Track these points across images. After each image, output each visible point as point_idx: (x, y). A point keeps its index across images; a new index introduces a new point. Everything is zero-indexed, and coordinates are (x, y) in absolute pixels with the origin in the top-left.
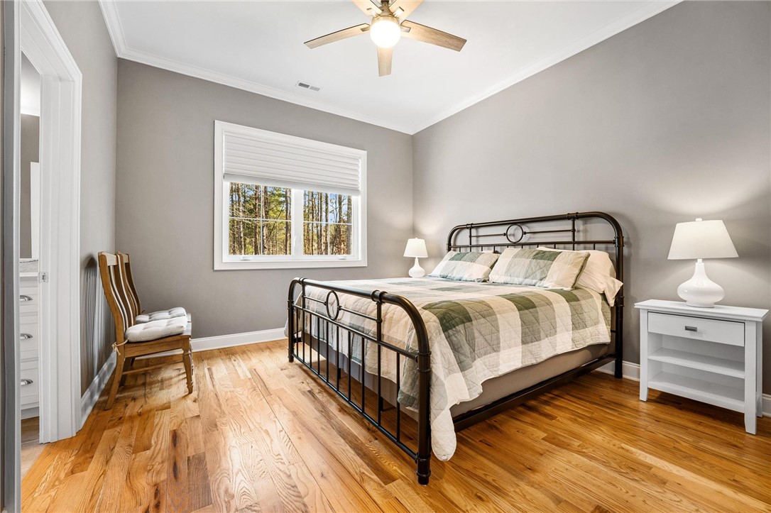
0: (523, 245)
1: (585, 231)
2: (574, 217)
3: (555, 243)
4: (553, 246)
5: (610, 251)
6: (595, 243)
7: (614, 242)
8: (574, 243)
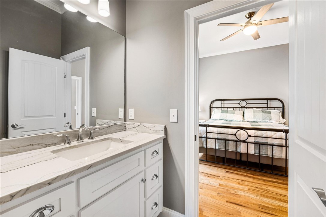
0: (246, 107)
1: (270, 104)
2: (267, 99)
3: (260, 107)
4: (259, 108)
5: (280, 110)
6: (275, 108)
7: (282, 108)
8: (267, 107)
